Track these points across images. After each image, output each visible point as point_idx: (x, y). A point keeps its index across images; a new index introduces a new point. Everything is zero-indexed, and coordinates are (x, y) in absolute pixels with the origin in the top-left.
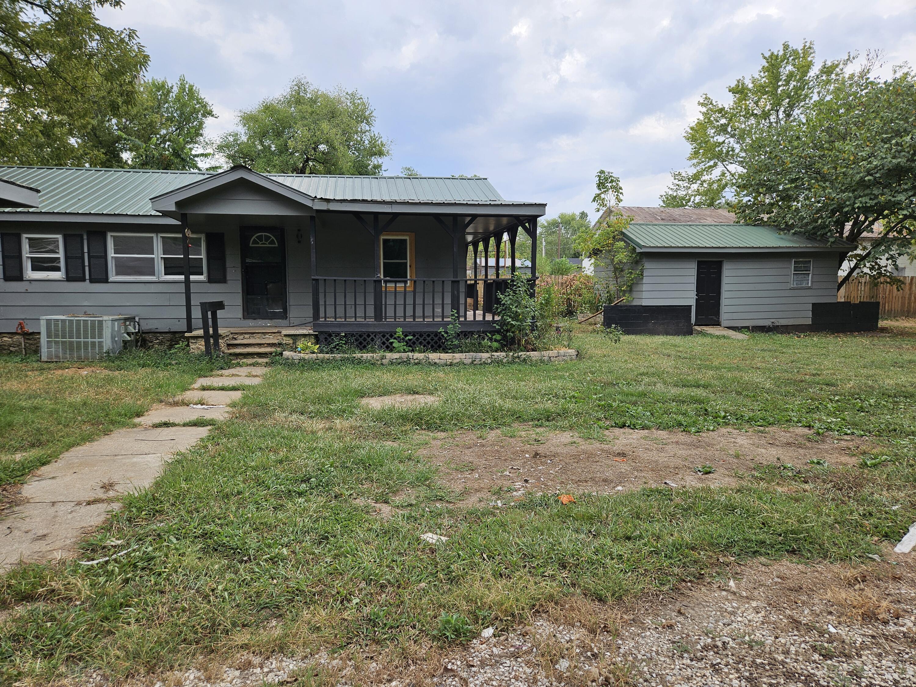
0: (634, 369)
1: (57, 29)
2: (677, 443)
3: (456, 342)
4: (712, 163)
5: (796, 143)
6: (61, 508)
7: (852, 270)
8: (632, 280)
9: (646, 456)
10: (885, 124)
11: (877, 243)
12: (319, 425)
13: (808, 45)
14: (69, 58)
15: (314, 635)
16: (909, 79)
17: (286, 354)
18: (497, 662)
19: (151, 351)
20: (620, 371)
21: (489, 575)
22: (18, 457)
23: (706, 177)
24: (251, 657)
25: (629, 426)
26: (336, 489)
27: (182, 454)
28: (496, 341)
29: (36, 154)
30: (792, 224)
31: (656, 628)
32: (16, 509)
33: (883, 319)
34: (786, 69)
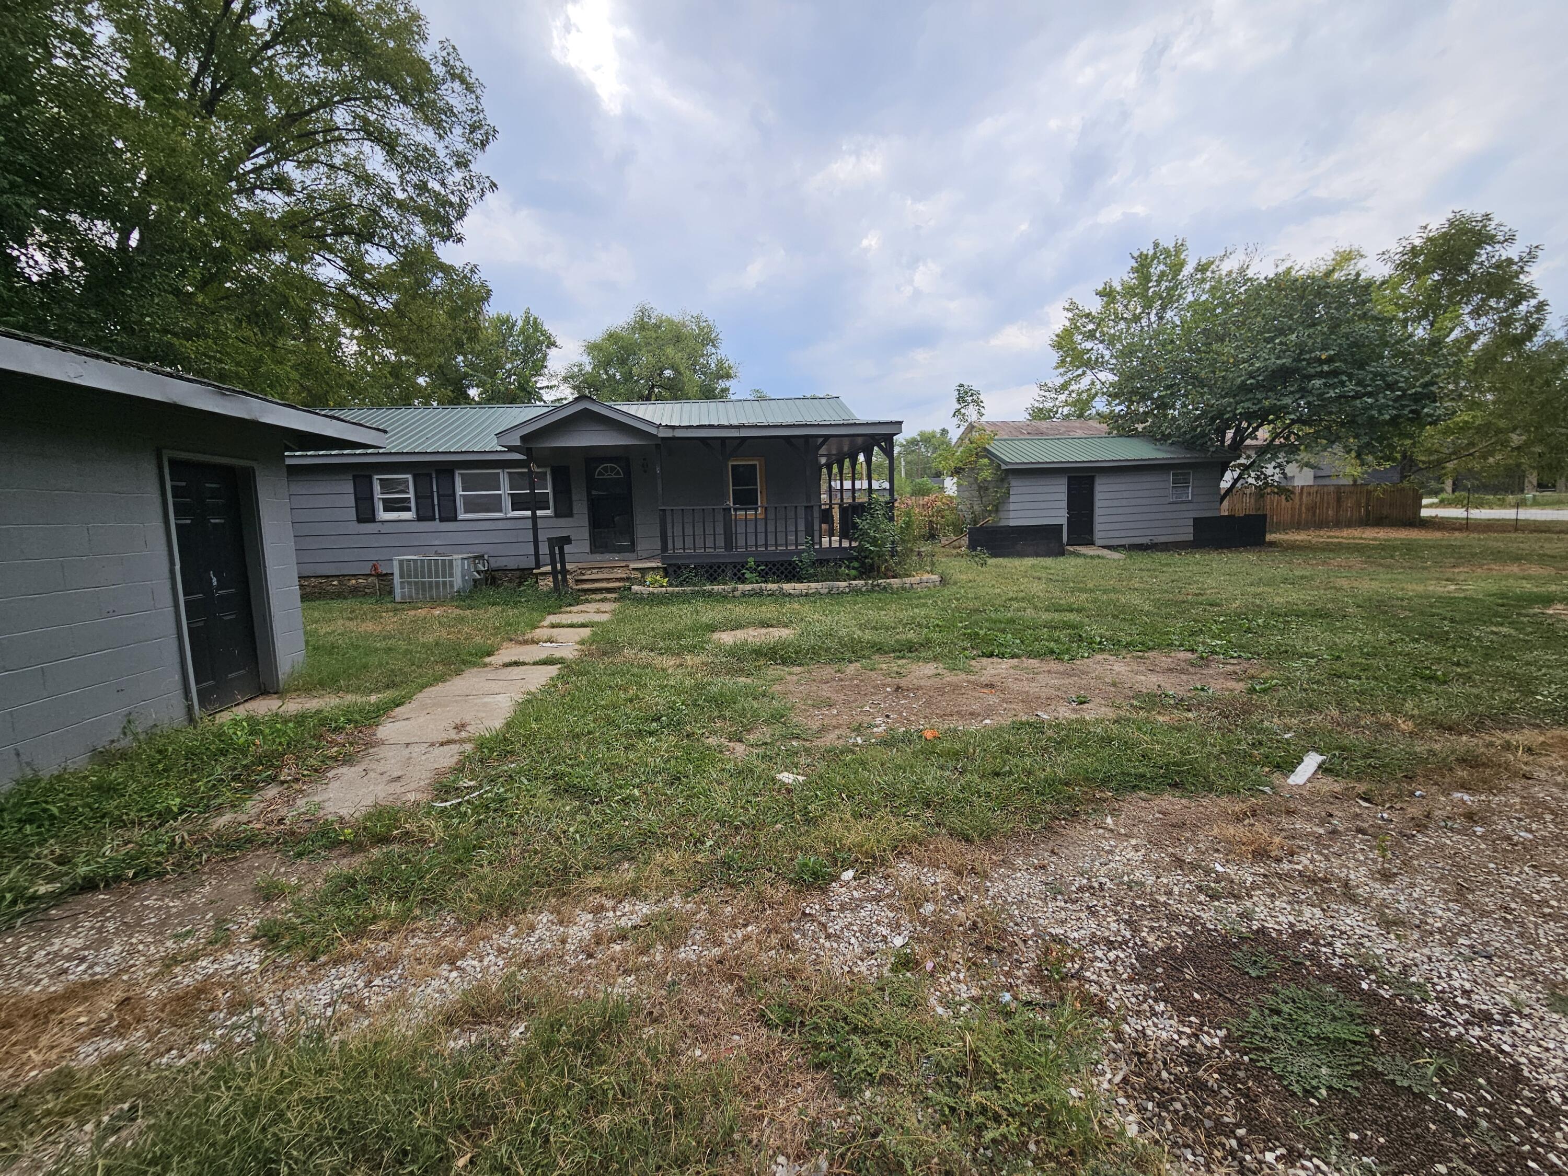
0: (1002, 594)
1: (402, 269)
2: (1049, 671)
3: (812, 571)
4: (1080, 371)
5: (1170, 347)
6: (416, 749)
7: (1236, 481)
8: (998, 499)
9: (1015, 687)
10: (1267, 322)
11: (1262, 451)
12: (669, 662)
13: (1180, 242)
14: (414, 298)
15: (667, 879)
16: (1293, 273)
17: (635, 588)
18: (857, 906)
19: (501, 589)
20: (987, 597)
21: (848, 816)
22: (373, 698)
23: (1074, 387)
24: (604, 901)
25: (997, 656)
26: (688, 728)
27: (533, 694)
28: (854, 568)
29: (385, 394)
30: (1169, 433)
31: (1027, 869)
32: (371, 751)
33: (1272, 532)
34: (1157, 269)
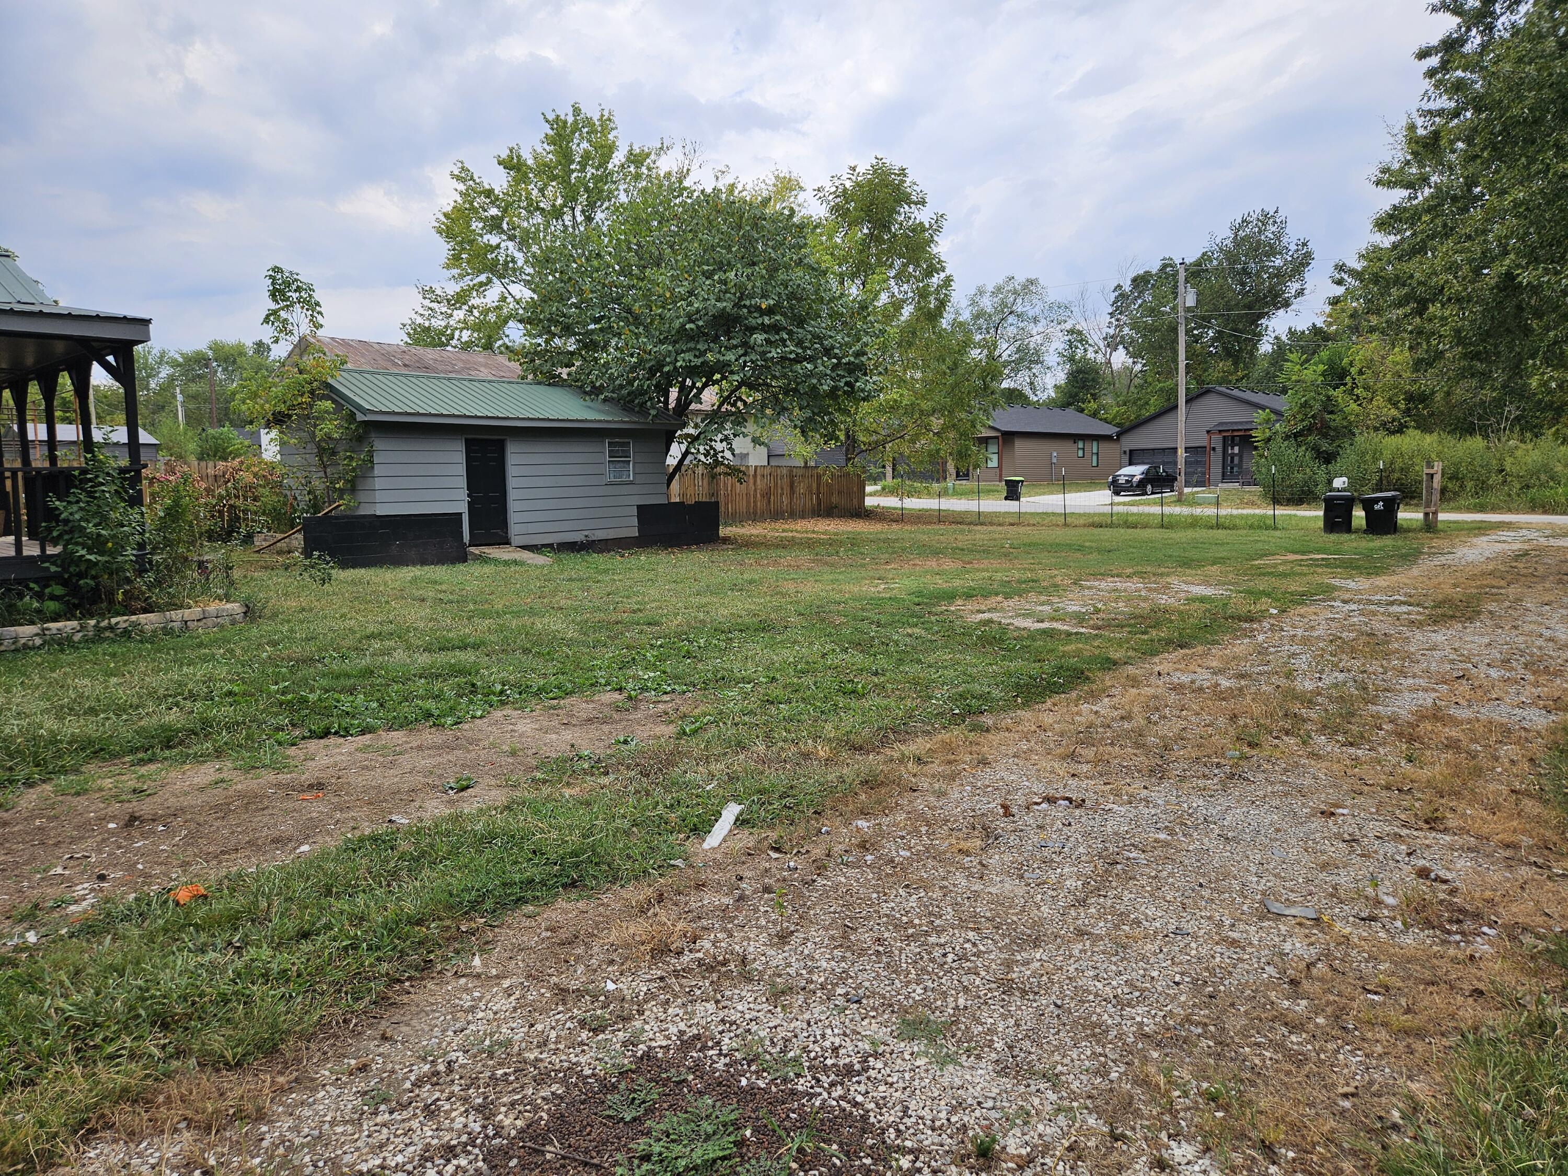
0: (357, 629)
2: (420, 748)
4: (483, 278)
5: (596, 262)
7: (685, 455)
8: (354, 470)
9: (359, 780)
10: (704, 251)
11: (715, 417)
13: (606, 114)
20: (330, 635)
23: (475, 301)
25: (336, 733)
28: (53, 598)
30: (602, 385)
31: (337, 1079)
33: (726, 525)
34: (580, 146)
